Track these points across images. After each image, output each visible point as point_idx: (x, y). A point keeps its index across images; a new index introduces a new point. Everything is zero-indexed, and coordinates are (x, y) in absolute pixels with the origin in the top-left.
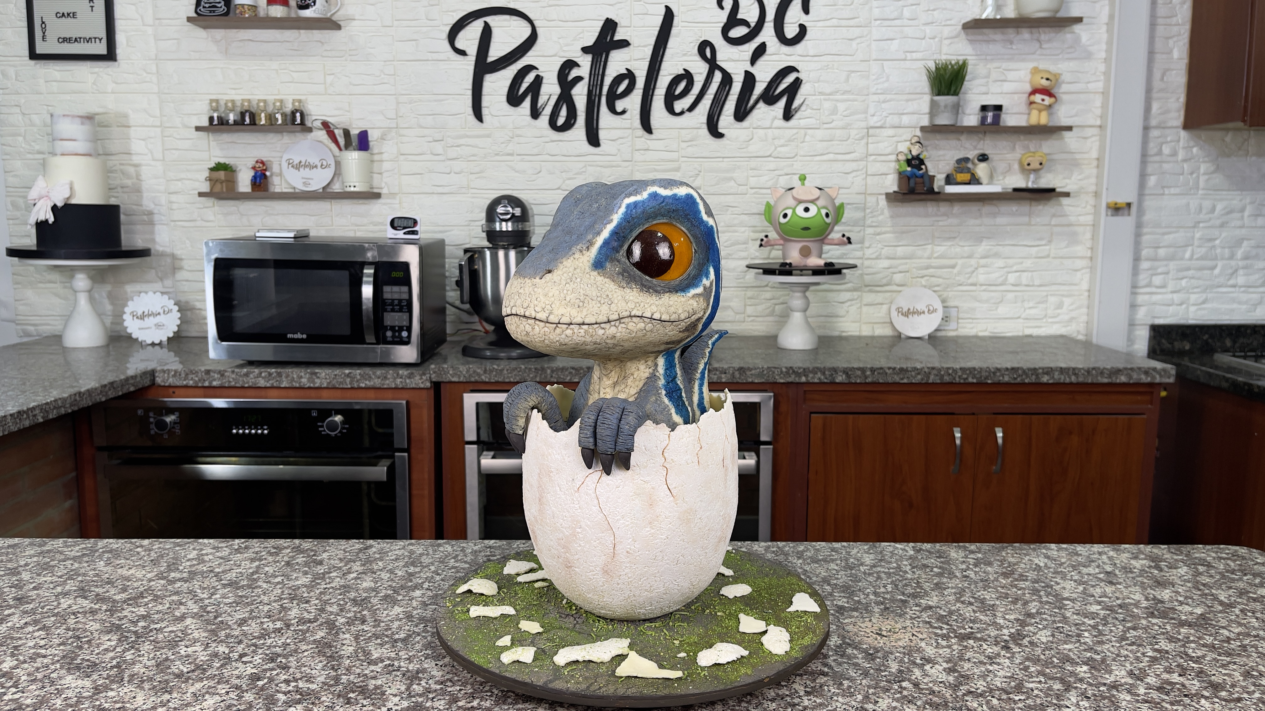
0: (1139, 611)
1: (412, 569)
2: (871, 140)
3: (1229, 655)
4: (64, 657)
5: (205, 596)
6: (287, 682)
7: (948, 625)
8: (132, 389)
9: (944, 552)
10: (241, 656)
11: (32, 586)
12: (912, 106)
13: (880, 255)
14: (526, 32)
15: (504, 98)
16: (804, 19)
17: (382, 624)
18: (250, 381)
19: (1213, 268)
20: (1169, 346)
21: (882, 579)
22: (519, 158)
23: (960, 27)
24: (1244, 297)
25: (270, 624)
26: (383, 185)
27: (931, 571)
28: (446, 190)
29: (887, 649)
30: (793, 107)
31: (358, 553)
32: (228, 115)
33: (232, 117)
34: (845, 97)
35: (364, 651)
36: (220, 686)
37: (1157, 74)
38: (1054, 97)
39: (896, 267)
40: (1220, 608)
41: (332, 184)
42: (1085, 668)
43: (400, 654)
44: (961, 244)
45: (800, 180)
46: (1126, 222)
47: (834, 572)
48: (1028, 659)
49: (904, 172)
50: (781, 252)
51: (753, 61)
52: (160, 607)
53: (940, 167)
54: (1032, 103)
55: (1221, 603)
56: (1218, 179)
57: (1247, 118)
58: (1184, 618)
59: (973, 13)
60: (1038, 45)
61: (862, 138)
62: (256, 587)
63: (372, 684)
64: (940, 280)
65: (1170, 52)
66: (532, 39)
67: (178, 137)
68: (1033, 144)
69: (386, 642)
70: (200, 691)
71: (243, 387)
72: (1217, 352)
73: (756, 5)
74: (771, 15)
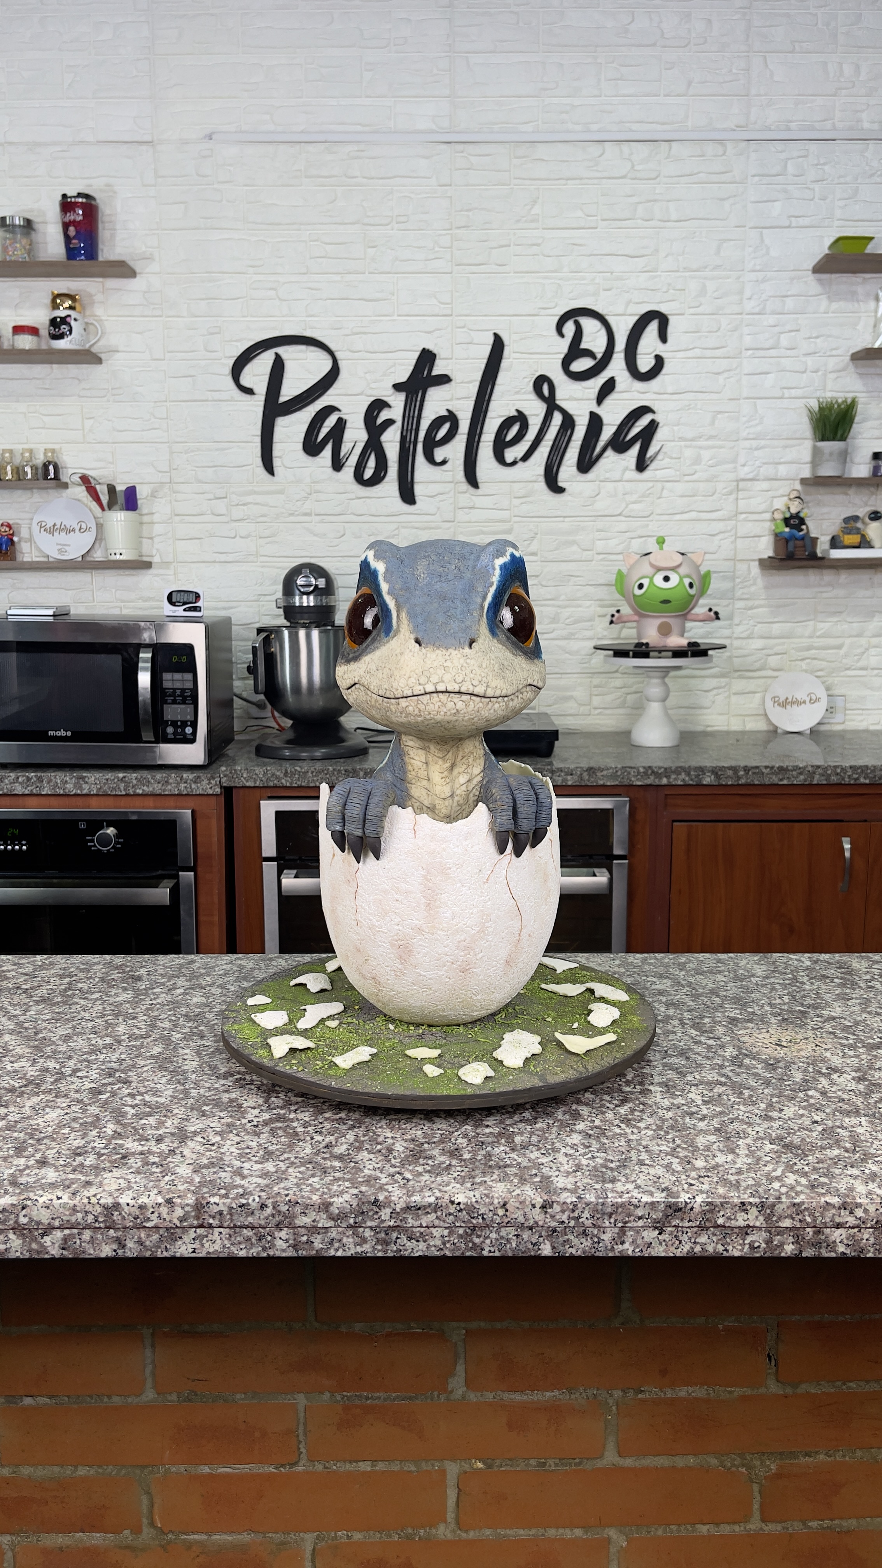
2: (741, 495)
6: (132, 1096)
7: (854, 1035)
9: (845, 963)
10: (75, 1071)
12: (791, 454)
13: (752, 633)
14: (327, 366)
15: (300, 446)
16: (661, 349)
18: (4, 788)
21: (776, 990)
22: (318, 518)
23: (848, 358)
25: (98, 1040)
26: (154, 552)
27: (832, 982)
28: (230, 558)
29: (789, 1059)
30: (648, 455)
31: (180, 969)
34: (710, 443)
35: (210, 1066)
36: (59, 1100)
39: (771, 648)
41: (93, 551)
44: (849, 620)
45: (658, 543)
47: (723, 983)
49: (781, 533)
50: (635, 631)
51: (600, 399)
53: (824, 527)
59: (863, 341)
61: (730, 493)
62: (74, 1004)
63: (225, 1097)
64: (824, 663)
66: (333, 375)
70: (38, 1104)
73: (603, 333)
74: (620, 344)
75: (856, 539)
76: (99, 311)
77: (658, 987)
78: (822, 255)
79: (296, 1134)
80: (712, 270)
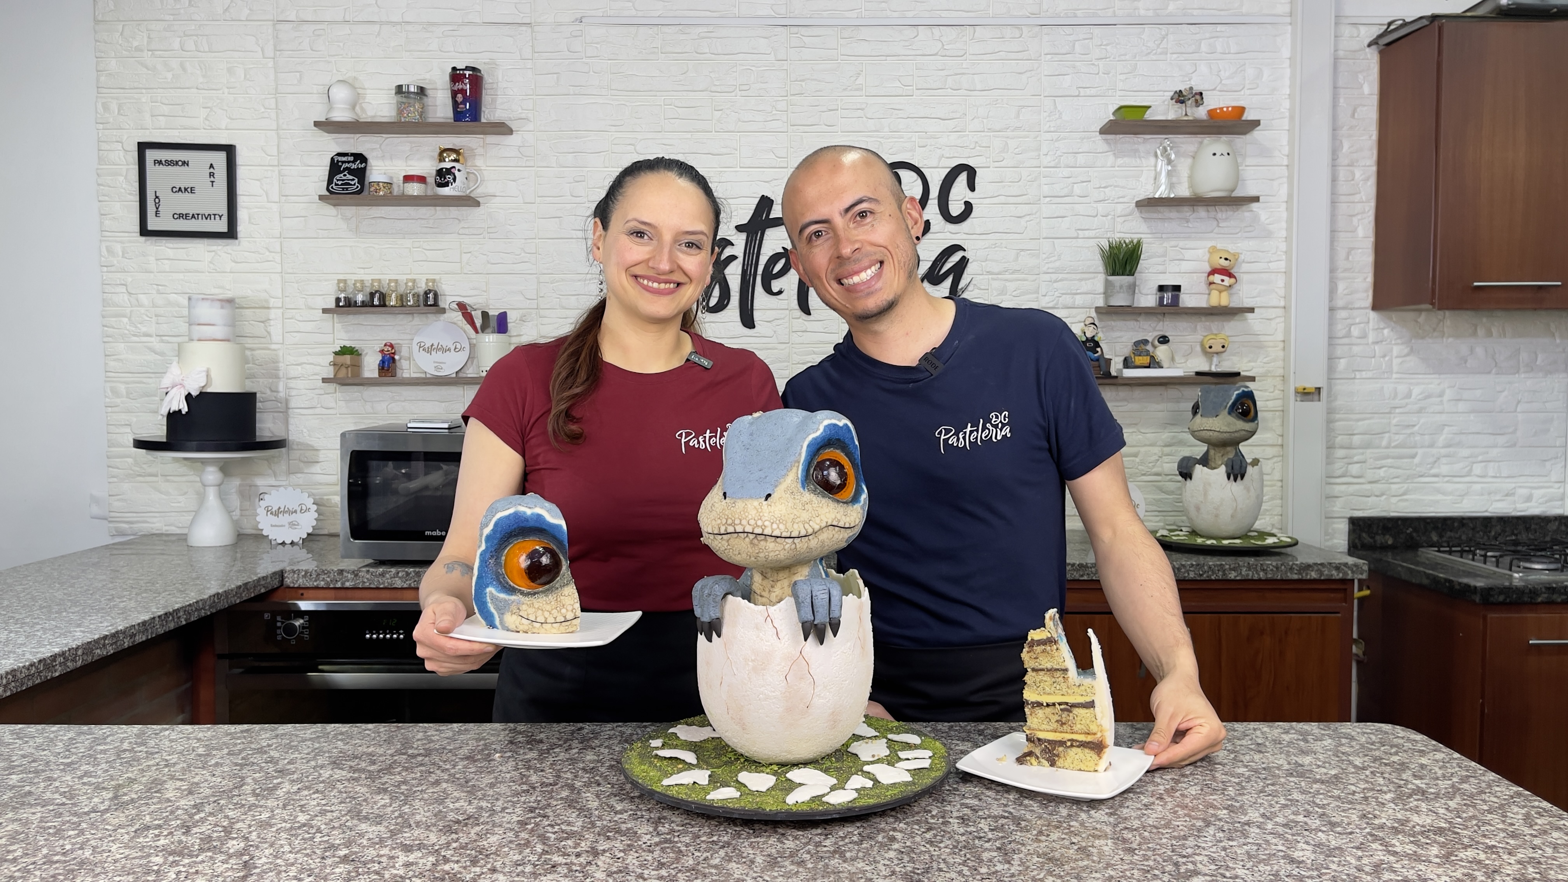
0: (1280, 773)
3: (1351, 803)
4: (349, 811)
5: (448, 767)
8: (263, 591)
10: (503, 809)
11: (286, 761)
12: (1086, 286)
16: (970, 196)
18: (386, 582)
19: (1413, 457)
20: (1371, 540)
23: (1133, 205)
24: (1450, 487)
25: (517, 786)
30: (960, 286)
31: (572, 734)
32: (355, 295)
33: (360, 298)
35: (608, 805)
36: (496, 829)
37: (1341, 253)
38: (1235, 277)
40: (1353, 770)
41: (465, 369)
42: (1225, 812)
44: (1143, 431)
46: (1316, 408)
48: (1178, 806)
52: (413, 775)
53: (1117, 349)
54: (1211, 283)
55: (1355, 766)
56: (1413, 362)
57: (1436, 301)
58: (1318, 777)
59: (1146, 191)
60: (1215, 223)
63: (623, 827)
65: (1354, 231)
67: (301, 319)
68: (1215, 325)
70: (480, 832)
71: (378, 588)
72: (1423, 547)
73: (919, 182)
74: (934, 192)
75: (1146, 360)
76: (479, 162)
77: (961, 748)
78: (1107, 120)
79: (681, 851)
80: (1013, 131)
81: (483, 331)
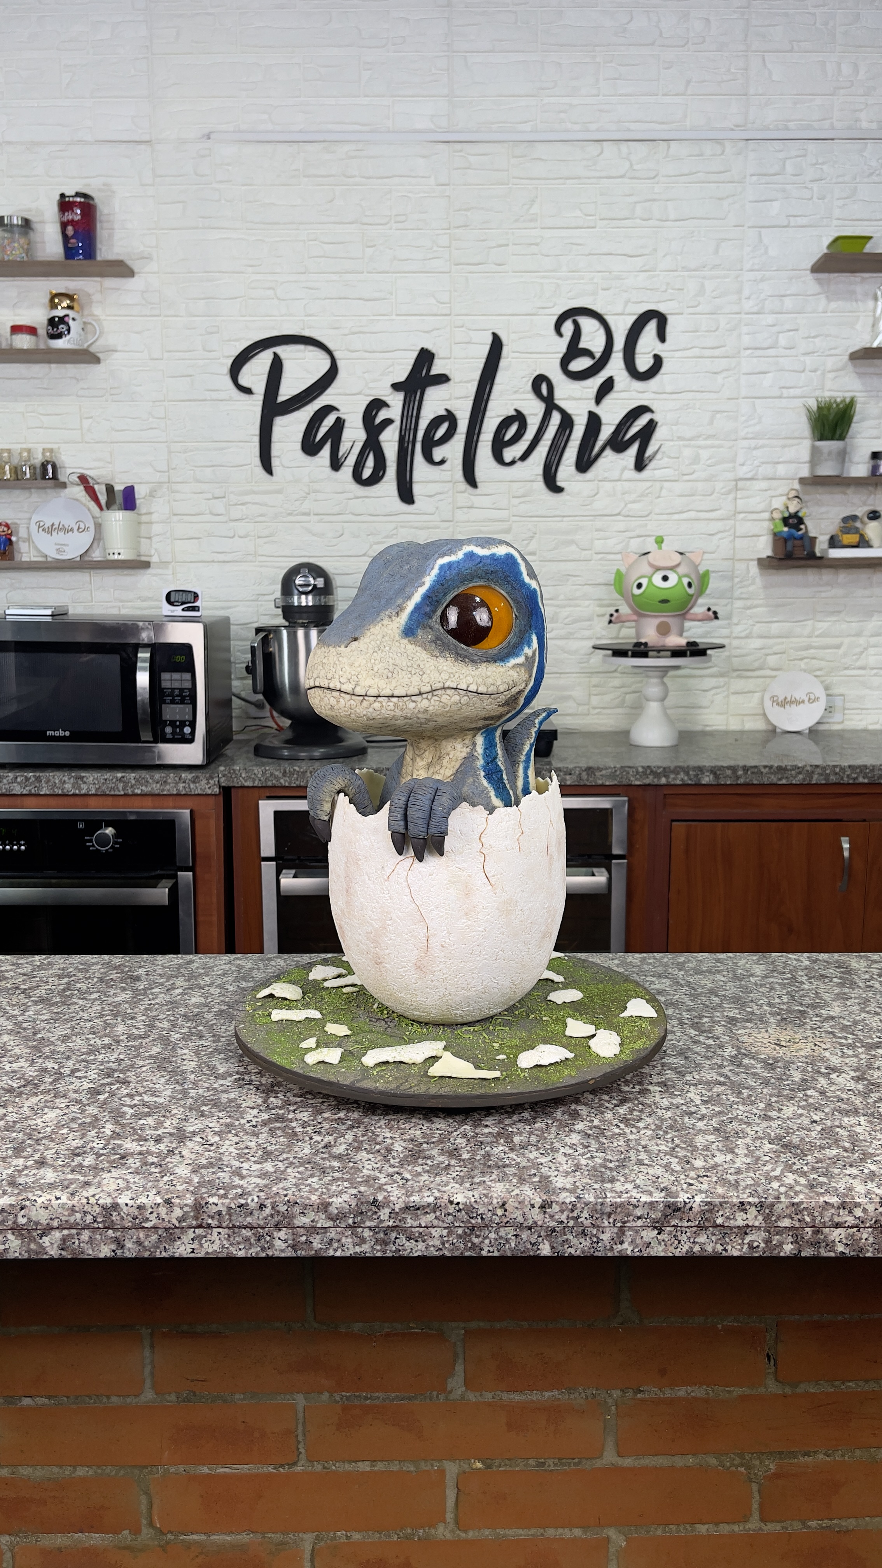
1: (243, 984)
2: (740, 494)
6: (131, 1096)
7: (853, 1034)
9: (844, 963)
10: (74, 1071)
12: (789, 453)
13: (751, 633)
14: (326, 365)
15: (299, 445)
16: (659, 348)
17: (223, 1039)
18: (3, 788)
21: (775, 990)
22: (317, 518)
23: (847, 358)
25: (97, 1040)
26: (153, 552)
27: (831, 981)
28: (228, 557)
29: (788, 1059)
30: (647, 455)
31: (178, 969)
34: (709, 442)
35: (209, 1066)
36: (57, 1100)
39: (770, 648)
41: (91, 551)
43: (249, 1068)
44: (848, 619)
45: (657, 542)
47: (722, 983)
49: (779, 532)
51: (599, 398)
53: (823, 527)
59: (862, 341)
61: (729, 492)
62: (72, 1004)
63: (224, 1097)
64: (823, 663)
66: (332, 374)
69: (231, 1057)
70: (37, 1105)
73: (602, 332)
74: (619, 343)
76: (97, 310)
78: (820, 255)
79: (295, 1134)
80: (711, 270)
81: (108, 508)
